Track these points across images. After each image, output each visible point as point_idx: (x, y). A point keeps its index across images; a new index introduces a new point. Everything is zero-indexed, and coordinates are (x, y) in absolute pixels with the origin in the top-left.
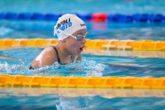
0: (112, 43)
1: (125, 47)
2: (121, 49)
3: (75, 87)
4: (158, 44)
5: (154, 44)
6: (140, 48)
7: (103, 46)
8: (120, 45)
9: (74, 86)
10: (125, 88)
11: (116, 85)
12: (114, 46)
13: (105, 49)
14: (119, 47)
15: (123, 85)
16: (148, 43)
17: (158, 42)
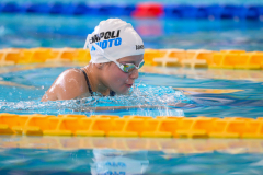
0: (172, 55)
1: (194, 61)
2: (188, 66)
3: (105, 136)
4: (254, 58)
5: (247, 57)
6: (221, 64)
7: (156, 60)
8: (186, 58)
9: (102, 132)
10: (196, 137)
11: (179, 132)
12: (174, 60)
13: (160, 64)
14: (184, 61)
15: (191, 131)
16: (236, 54)
17: (254, 53)
